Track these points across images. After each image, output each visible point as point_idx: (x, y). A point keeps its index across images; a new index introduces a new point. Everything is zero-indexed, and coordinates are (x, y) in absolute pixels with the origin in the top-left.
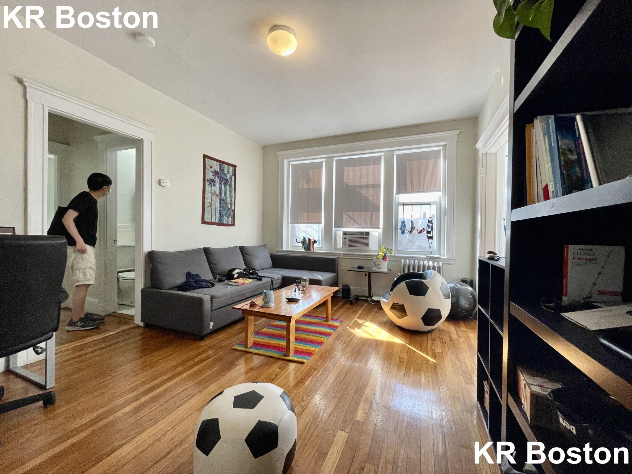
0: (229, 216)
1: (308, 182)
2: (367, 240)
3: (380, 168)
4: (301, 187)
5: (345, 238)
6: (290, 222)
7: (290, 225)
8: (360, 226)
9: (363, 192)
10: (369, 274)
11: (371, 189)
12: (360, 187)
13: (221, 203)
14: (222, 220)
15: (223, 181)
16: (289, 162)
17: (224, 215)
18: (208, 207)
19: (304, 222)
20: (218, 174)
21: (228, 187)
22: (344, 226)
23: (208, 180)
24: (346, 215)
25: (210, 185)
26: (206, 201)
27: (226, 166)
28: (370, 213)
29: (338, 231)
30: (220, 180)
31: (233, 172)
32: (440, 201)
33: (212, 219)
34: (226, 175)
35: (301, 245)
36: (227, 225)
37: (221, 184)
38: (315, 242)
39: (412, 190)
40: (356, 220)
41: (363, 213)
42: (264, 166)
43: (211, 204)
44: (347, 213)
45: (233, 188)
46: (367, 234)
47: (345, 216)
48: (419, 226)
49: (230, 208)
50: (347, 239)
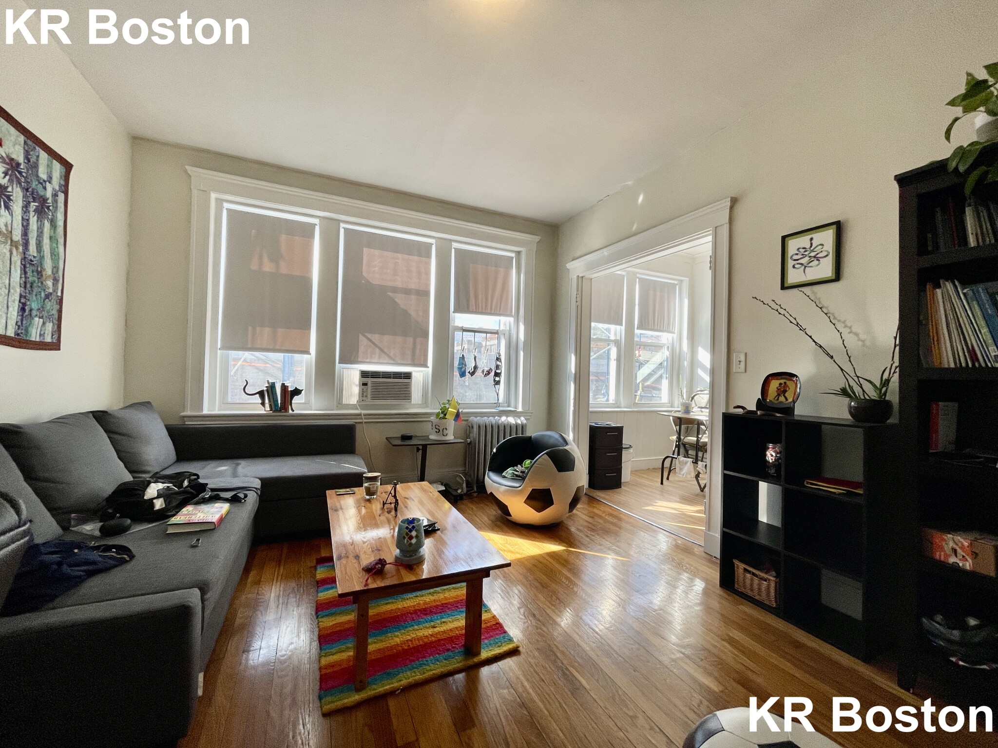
0: (45, 319)
1: (275, 258)
2: (408, 386)
3: (428, 264)
4: (254, 266)
5: (365, 384)
6: (219, 346)
7: (219, 351)
8: (392, 362)
9: (400, 299)
10: (425, 447)
11: (413, 297)
12: (395, 290)
13: (25, 273)
14: (27, 328)
15: (34, 200)
16: (220, 202)
17: (34, 313)
19: (265, 346)
20: (20, 173)
21: (47, 225)
22: (359, 360)
24: (365, 339)
27: (44, 156)
28: (411, 340)
30: (25, 196)
31: (63, 183)
32: (510, 330)
34: (43, 183)
35: (257, 399)
36: (41, 346)
37: (26, 208)
38: (297, 392)
39: (476, 309)
40: (386, 350)
41: (399, 339)
44: (367, 334)
45: (60, 230)
46: (408, 376)
47: (363, 341)
48: (485, 363)
49: (51, 294)
50: (369, 384)
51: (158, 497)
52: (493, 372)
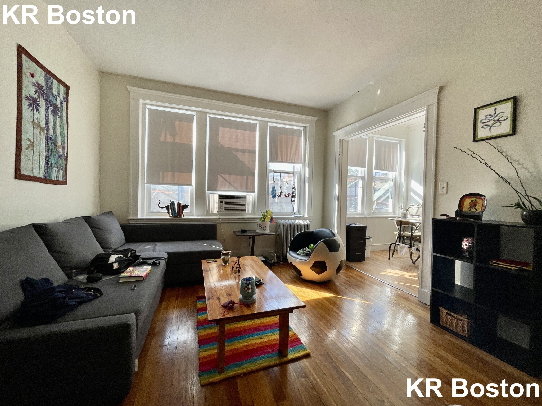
0: (59, 168)
1: (173, 134)
2: (244, 204)
3: (255, 135)
4: (162, 139)
5: (221, 202)
6: (145, 182)
7: (145, 185)
8: (235, 190)
9: (240, 155)
10: (254, 236)
11: (247, 154)
12: (237, 150)
13: (48, 144)
14: (50, 173)
15: (51, 106)
16: (144, 105)
17: (53, 165)
18: (27, 148)
19: (168, 182)
20: (43, 91)
21: (58, 119)
23: (27, 97)
24: (221, 178)
25: (31, 108)
26: (23, 136)
27: (55, 82)
28: (245, 177)
29: (211, 195)
30: (46, 104)
31: (65, 96)
32: (300, 171)
33: (34, 170)
34: (55, 97)
35: (165, 210)
36: (57, 182)
37: (47, 110)
38: (186, 206)
39: (281, 160)
40: (232, 184)
41: (239, 177)
42: (101, 100)
43: (33, 143)
44: (222, 175)
45: (65, 122)
46: (244, 197)
47: (220, 179)
48: (286, 190)
49: (61, 155)
50: (224, 202)
51: (116, 262)
52: (291, 195)
